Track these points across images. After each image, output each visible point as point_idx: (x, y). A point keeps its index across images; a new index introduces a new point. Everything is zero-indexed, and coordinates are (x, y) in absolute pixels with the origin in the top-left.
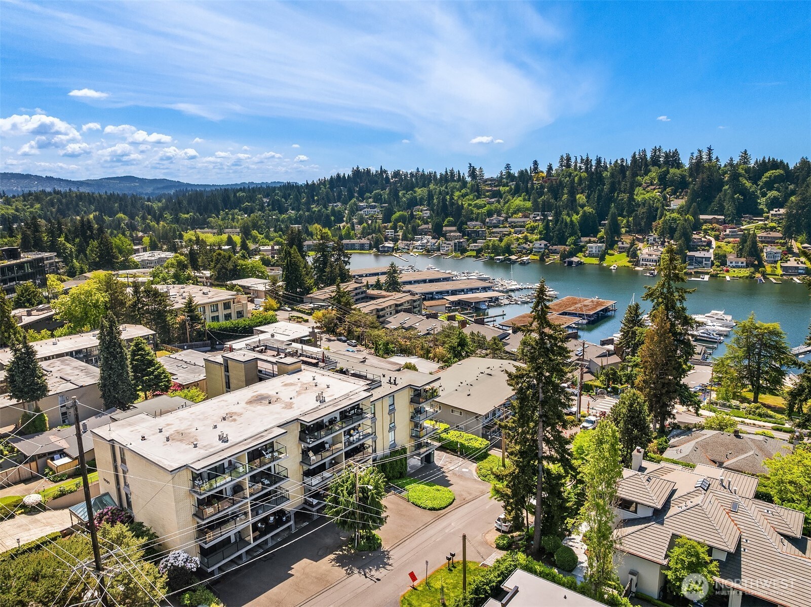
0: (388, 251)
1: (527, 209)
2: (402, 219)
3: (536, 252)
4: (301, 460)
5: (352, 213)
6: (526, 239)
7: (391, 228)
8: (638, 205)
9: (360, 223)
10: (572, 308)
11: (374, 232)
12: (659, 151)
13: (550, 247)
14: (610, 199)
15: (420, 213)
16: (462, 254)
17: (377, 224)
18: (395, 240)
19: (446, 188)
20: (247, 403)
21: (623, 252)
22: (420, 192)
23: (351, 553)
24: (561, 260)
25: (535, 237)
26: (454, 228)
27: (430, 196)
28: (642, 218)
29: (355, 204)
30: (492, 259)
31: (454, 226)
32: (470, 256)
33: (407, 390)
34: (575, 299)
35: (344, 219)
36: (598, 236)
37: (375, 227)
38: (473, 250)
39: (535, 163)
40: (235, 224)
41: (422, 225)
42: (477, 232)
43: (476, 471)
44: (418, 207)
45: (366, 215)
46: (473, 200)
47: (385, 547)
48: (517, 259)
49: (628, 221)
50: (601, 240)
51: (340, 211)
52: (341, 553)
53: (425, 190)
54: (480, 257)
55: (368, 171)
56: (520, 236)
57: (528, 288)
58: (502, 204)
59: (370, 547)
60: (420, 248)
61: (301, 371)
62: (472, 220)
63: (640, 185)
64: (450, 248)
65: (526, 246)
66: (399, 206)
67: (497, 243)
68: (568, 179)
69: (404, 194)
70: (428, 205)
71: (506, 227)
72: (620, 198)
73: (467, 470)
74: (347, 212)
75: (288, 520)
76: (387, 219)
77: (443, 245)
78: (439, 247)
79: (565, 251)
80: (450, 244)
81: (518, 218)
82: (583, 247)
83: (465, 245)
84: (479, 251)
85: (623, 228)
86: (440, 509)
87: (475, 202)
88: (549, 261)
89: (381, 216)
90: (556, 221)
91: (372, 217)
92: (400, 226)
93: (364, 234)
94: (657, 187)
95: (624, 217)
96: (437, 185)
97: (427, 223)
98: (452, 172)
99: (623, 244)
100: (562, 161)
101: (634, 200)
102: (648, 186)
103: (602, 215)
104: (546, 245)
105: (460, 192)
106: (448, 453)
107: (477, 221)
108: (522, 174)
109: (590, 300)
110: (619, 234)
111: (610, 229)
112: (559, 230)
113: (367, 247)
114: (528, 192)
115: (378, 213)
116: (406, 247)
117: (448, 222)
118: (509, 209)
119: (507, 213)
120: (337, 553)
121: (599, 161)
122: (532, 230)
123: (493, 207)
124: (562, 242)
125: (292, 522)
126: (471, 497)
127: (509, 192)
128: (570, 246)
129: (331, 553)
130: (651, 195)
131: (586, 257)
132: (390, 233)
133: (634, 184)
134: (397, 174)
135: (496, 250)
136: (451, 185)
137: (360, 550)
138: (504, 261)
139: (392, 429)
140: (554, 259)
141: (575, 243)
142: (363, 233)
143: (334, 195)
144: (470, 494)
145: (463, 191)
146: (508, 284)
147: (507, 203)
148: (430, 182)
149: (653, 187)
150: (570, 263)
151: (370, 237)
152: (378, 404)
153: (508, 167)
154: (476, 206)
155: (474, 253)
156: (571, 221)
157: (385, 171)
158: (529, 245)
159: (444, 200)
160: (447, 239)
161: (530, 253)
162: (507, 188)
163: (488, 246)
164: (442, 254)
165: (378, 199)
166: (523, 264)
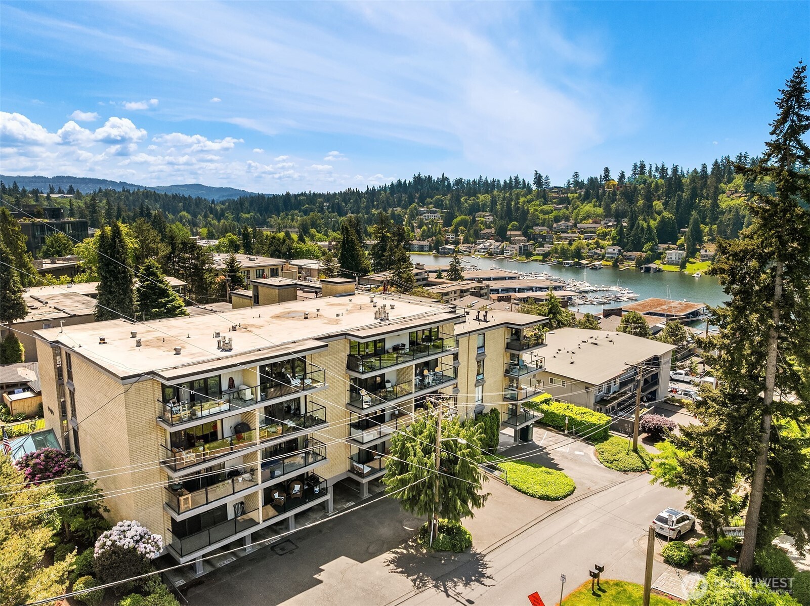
0: (448, 253)
1: (598, 215)
2: (464, 223)
3: (608, 257)
4: (347, 401)
5: (412, 217)
6: (598, 245)
7: (452, 231)
8: (723, 213)
9: (420, 227)
10: (658, 309)
11: (434, 235)
12: (745, 157)
13: (625, 253)
14: (690, 206)
15: (482, 219)
16: (527, 258)
17: (438, 228)
18: (456, 243)
19: (511, 194)
20: (272, 317)
21: (706, 260)
22: (482, 198)
23: (422, 553)
24: (636, 267)
25: (607, 243)
26: (519, 233)
27: (494, 202)
28: (728, 225)
29: (415, 208)
30: (560, 263)
31: (519, 230)
32: (536, 260)
33: (502, 330)
34: (659, 301)
35: (404, 223)
36: (678, 243)
37: (436, 230)
38: (540, 255)
39: (607, 170)
40: (294, 223)
41: (484, 229)
42: (544, 237)
43: (595, 455)
44: (481, 213)
45: (426, 220)
46: (539, 205)
47: (478, 547)
48: (587, 264)
49: (711, 229)
50: (681, 247)
51: (400, 215)
52: (405, 552)
53: (489, 197)
54: (547, 261)
55: (430, 178)
56: (590, 241)
57: (603, 291)
58: (570, 210)
59: (454, 546)
60: (483, 250)
61: (354, 294)
62: (538, 225)
63: (724, 192)
64: (515, 252)
65: (598, 251)
66: (461, 211)
67: (566, 247)
68: (642, 185)
69: (466, 199)
70: (491, 211)
71: (575, 233)
72: (702, 204)
73: (582, 454)
74: (406, 216)
75: (323, 492)
76: (448, 223)
77: (507, 248)
78: (503, 251)
79: (641, 256)
80: (514, 248)
81: (588, 224)
82: (661, 253)
83: (530, 248)
84: (546, 255)
85: (705, 235)
86: (557, 499)
87: (541, 208)
88: (622, 267)
89: (441, 221)
90: (632, 226)
91: (433, 221)
92: (461, 231)
93: (424, 237)
94: (744, 195)
95: (706, 224)
96: (500, 192)
97: (490, 227)
98: (517, 178)
99: (706, 251)
100: (635, 169)
101: (718, 207)
102: (733, 194)
103: (682, 221)
104: (619, 251)
105: (526, 198)
106: (551, 431)
107: (543, 226)
108: (592, 181)
109: (678, 302)
110: (701, 242)
111: (692, 235)
112: (635, 235)
113: (426, 248)
114: (599, 198)
115: (438, 217)
116: (468, 250)
117: (512, 226)
118: (577, 215)
119: (576, 219)
120: (399, 550)
121: (675, 170)
122: (604, 236)
123: (561, 213)
124: (638, 247)
125: (329, 497)
126: (597, 487)
127: (578, 198)
128: (646, 252)
129: (388, 549)
130: (737, 202)
131: (665, 264)
132: (451, 236)
133: (718, 192)
134: (459, 182)
135: (564, 254)
136: (515, 191)
137: (438, 549)
138: (573, 266)
139: (480, 382)
140: (629, 265)
141: (652, 250)
142: (422, 235)
143: (394, 200)
144: (596, 483)
145: (529, 197)
146: (581, 285)
147: (576, 209)
148: (493, 189)
149: (738, 195)
150: (648, 270)
151: (430, 239)
152: (463, 341)
153: (576, 175)
154: (542, 212)
155: (541, 258)
156: (649, 226)
157: (447, 179)
158: (601, 251)
159: (509, 204)
160: (511, 243)
161: (602, 259)
162: (576, 195)
163: (556, 249)
164: (506, 258)
165: (439, 204)
166: (594, 268)
